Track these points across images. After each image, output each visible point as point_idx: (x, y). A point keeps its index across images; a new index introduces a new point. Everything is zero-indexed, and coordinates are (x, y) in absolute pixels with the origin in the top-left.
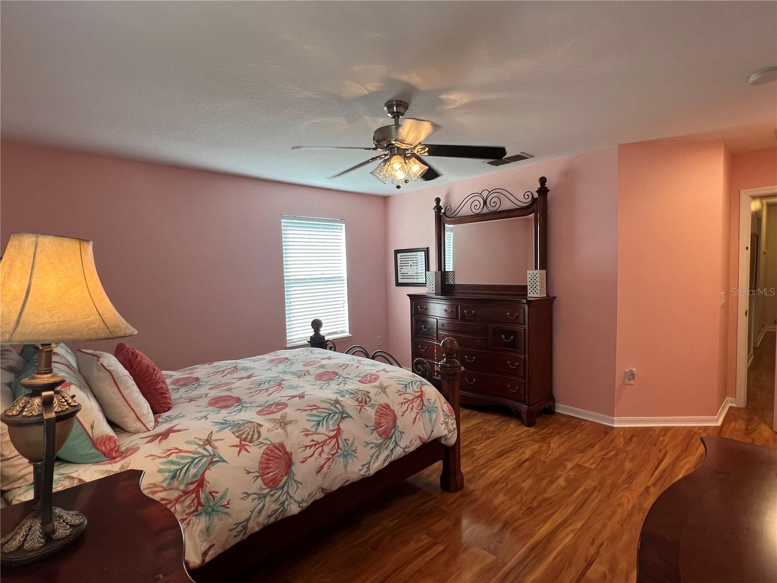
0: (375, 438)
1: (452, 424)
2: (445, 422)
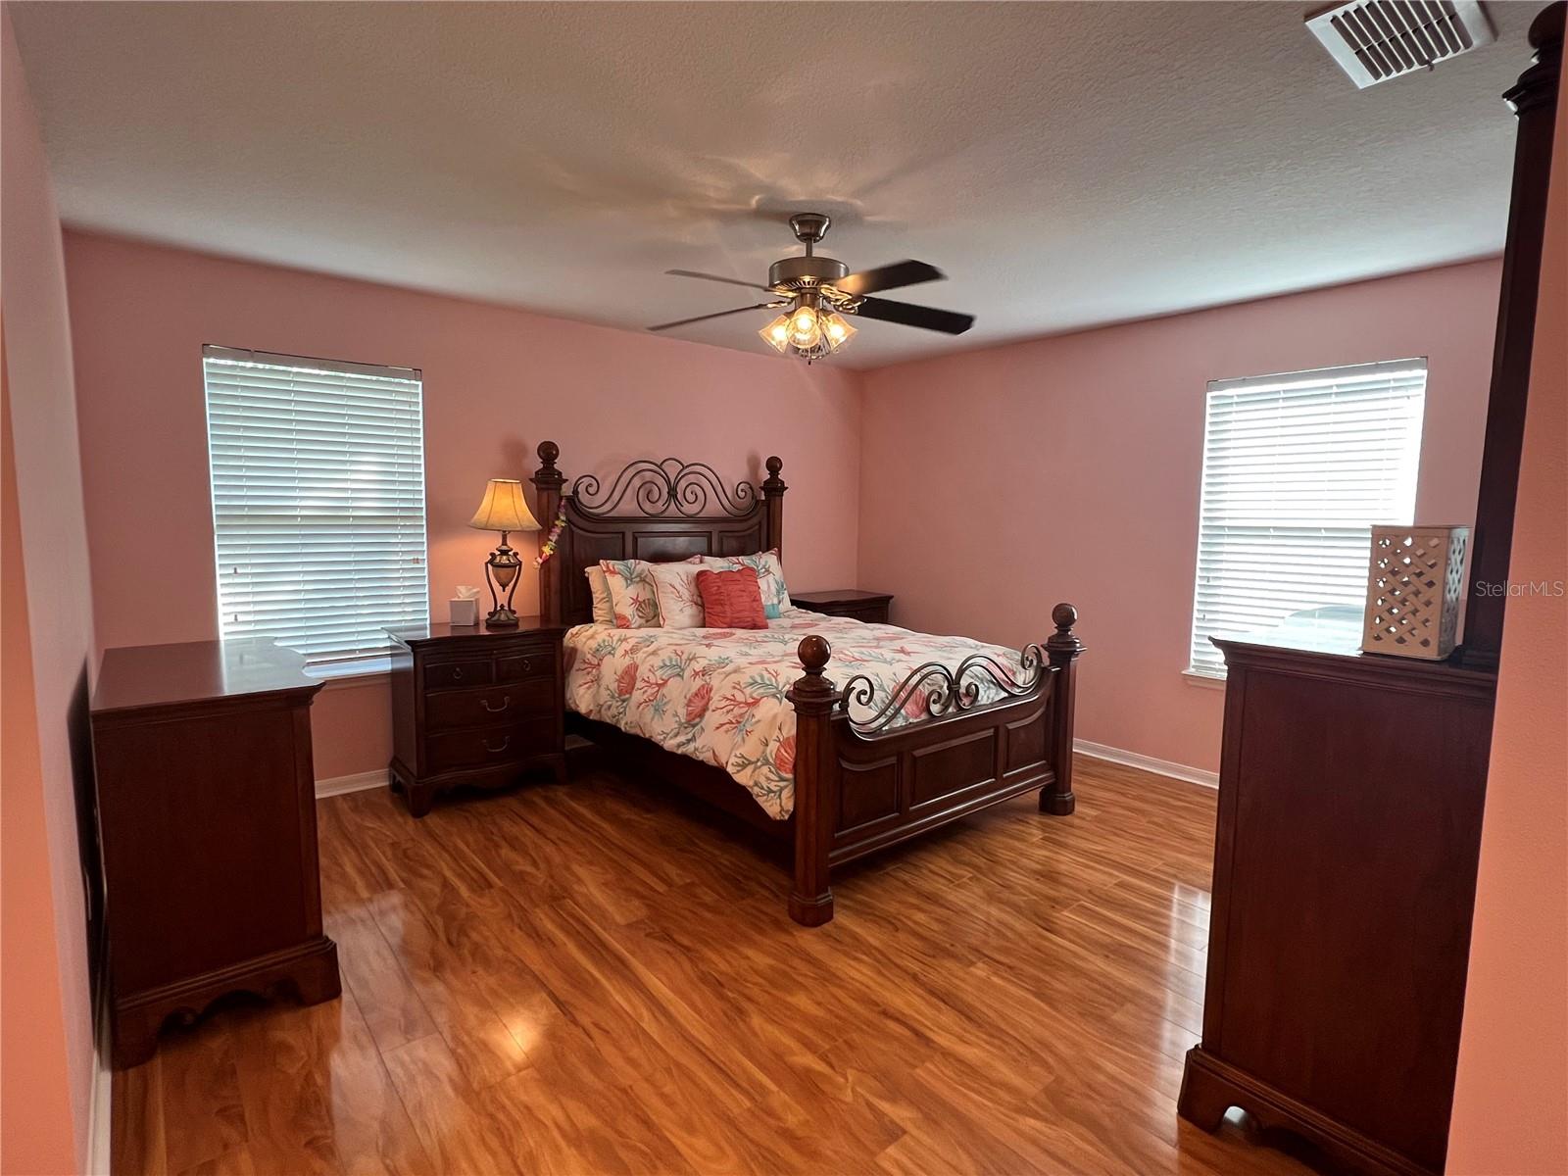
0: (682, 712)
1: (768, 779)
2: (750, 763)
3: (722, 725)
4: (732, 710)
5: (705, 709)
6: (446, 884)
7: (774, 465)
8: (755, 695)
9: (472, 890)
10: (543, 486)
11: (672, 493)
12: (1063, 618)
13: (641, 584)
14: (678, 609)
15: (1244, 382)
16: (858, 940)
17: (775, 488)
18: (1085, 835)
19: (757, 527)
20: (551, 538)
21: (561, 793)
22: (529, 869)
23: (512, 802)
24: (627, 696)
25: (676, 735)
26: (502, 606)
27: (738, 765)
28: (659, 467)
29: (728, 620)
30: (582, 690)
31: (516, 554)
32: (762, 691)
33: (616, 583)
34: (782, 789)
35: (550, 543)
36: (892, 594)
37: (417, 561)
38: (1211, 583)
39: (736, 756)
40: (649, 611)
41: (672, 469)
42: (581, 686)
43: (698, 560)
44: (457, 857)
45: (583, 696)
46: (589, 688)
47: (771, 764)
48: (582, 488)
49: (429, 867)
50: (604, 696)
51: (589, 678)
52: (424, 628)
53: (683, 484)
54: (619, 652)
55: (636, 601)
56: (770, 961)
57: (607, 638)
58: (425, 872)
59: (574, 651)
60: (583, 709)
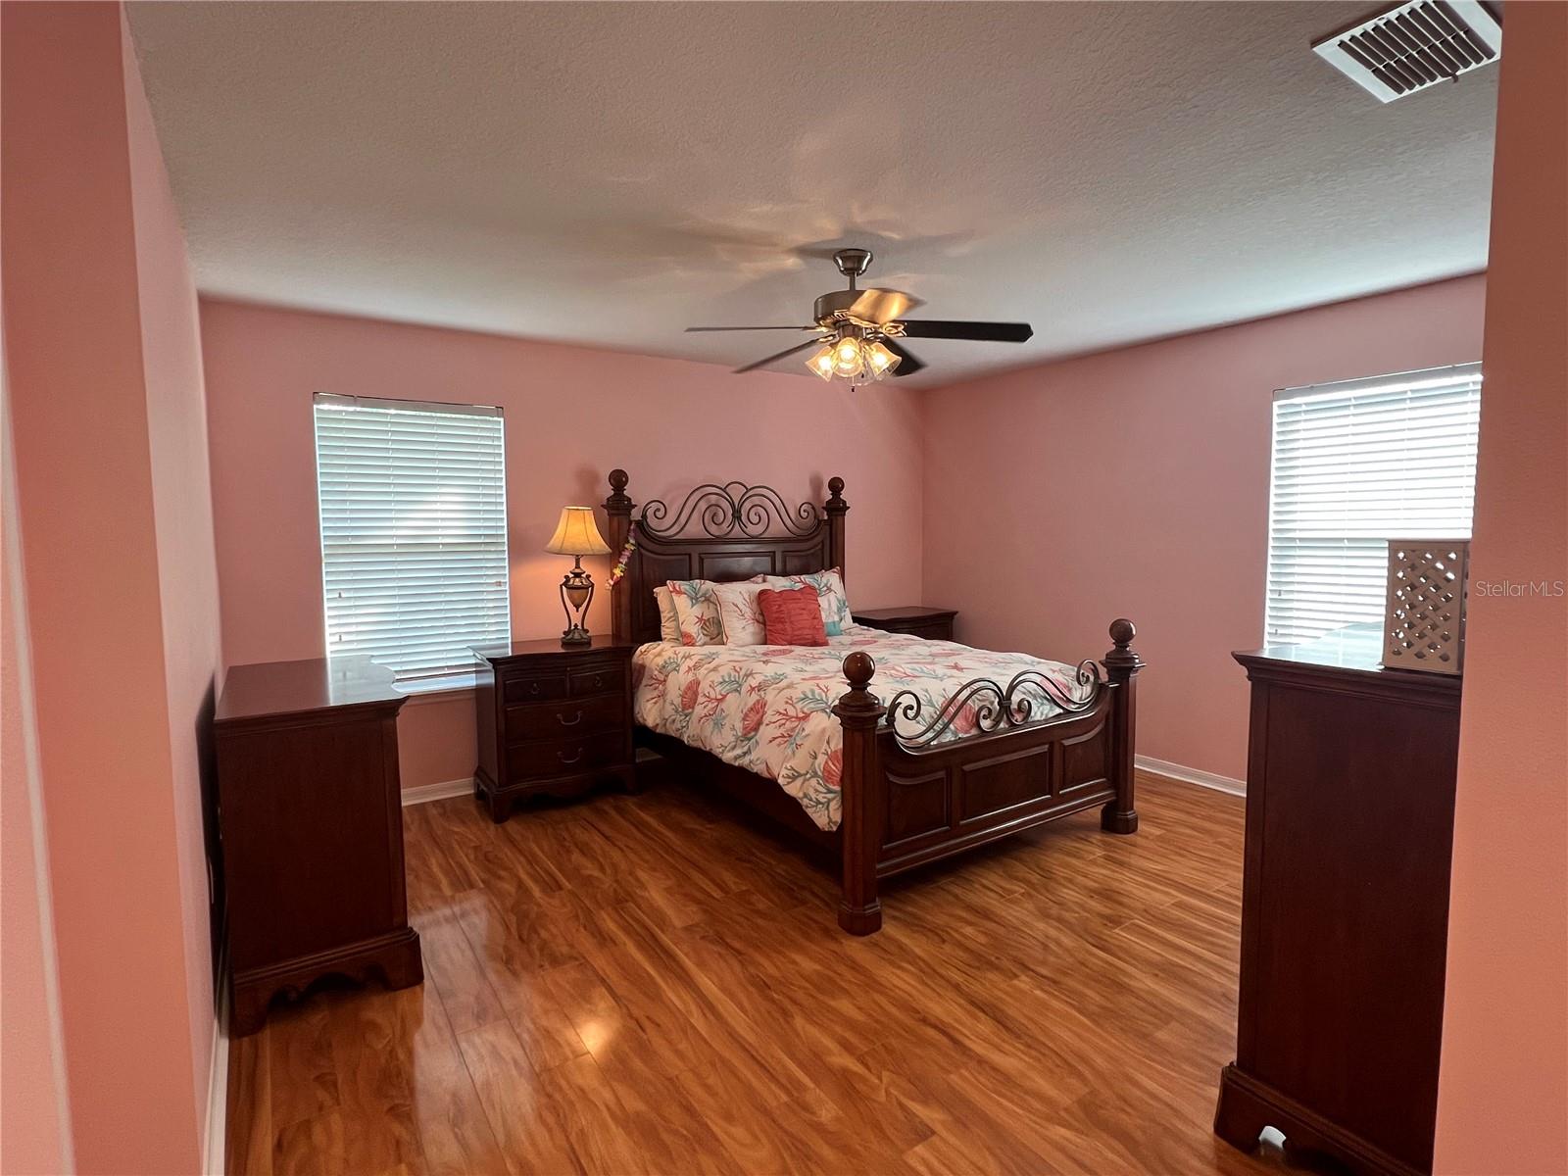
1: (817, 791)
2: (800, 775)
3: (775, 739)
4: (784, 724)
5: (759, 723)
6: (521, 885)
7: (836, 485)
8: (805, 710)
9: (543, 891)
10: (613, 512)
11: (737, 515)
12: (1122, 634)
13: (705, 604)
14: (741, 628)
15: (1312, 390)
16: (904, 951)
17: (837, 508)
18: (1145, 853)
19: (820, 546)
20: (621, 560)
21: (631, 804)
22: (596, 873)
23: (584, 811)
24: (690, 710)
25: (734, 748)
26: (576, 625)
27: (789, 777)
28: (724, 490)
29: (788, 637)
30: (649, 705)
31: (588, 576)
32: (812, 705)
33: (682, 602)
34: (829, 801)
35: (620, 565)
36: (955, 610)
37: (499, 584)
38: (1283, 597)
39: (786, 768)
40: (713, 630)
41: (736, 493)
42: (648, 701)
43: (760, 580)
44: (532, 860)
45: (650, 710)
46: (655, 703)
47: (819, 777)
48: (650, 513)
49: (506, 869)
50: (669, 710)
51: (656, 693)
52: (506, 646)
53: (747, 505)
54: (684, 668)
55: (700, 619)
56: (818, 967)
57: (672, 656)
58: (503, 873)
59: (643, 667)
60: (650, 723)
